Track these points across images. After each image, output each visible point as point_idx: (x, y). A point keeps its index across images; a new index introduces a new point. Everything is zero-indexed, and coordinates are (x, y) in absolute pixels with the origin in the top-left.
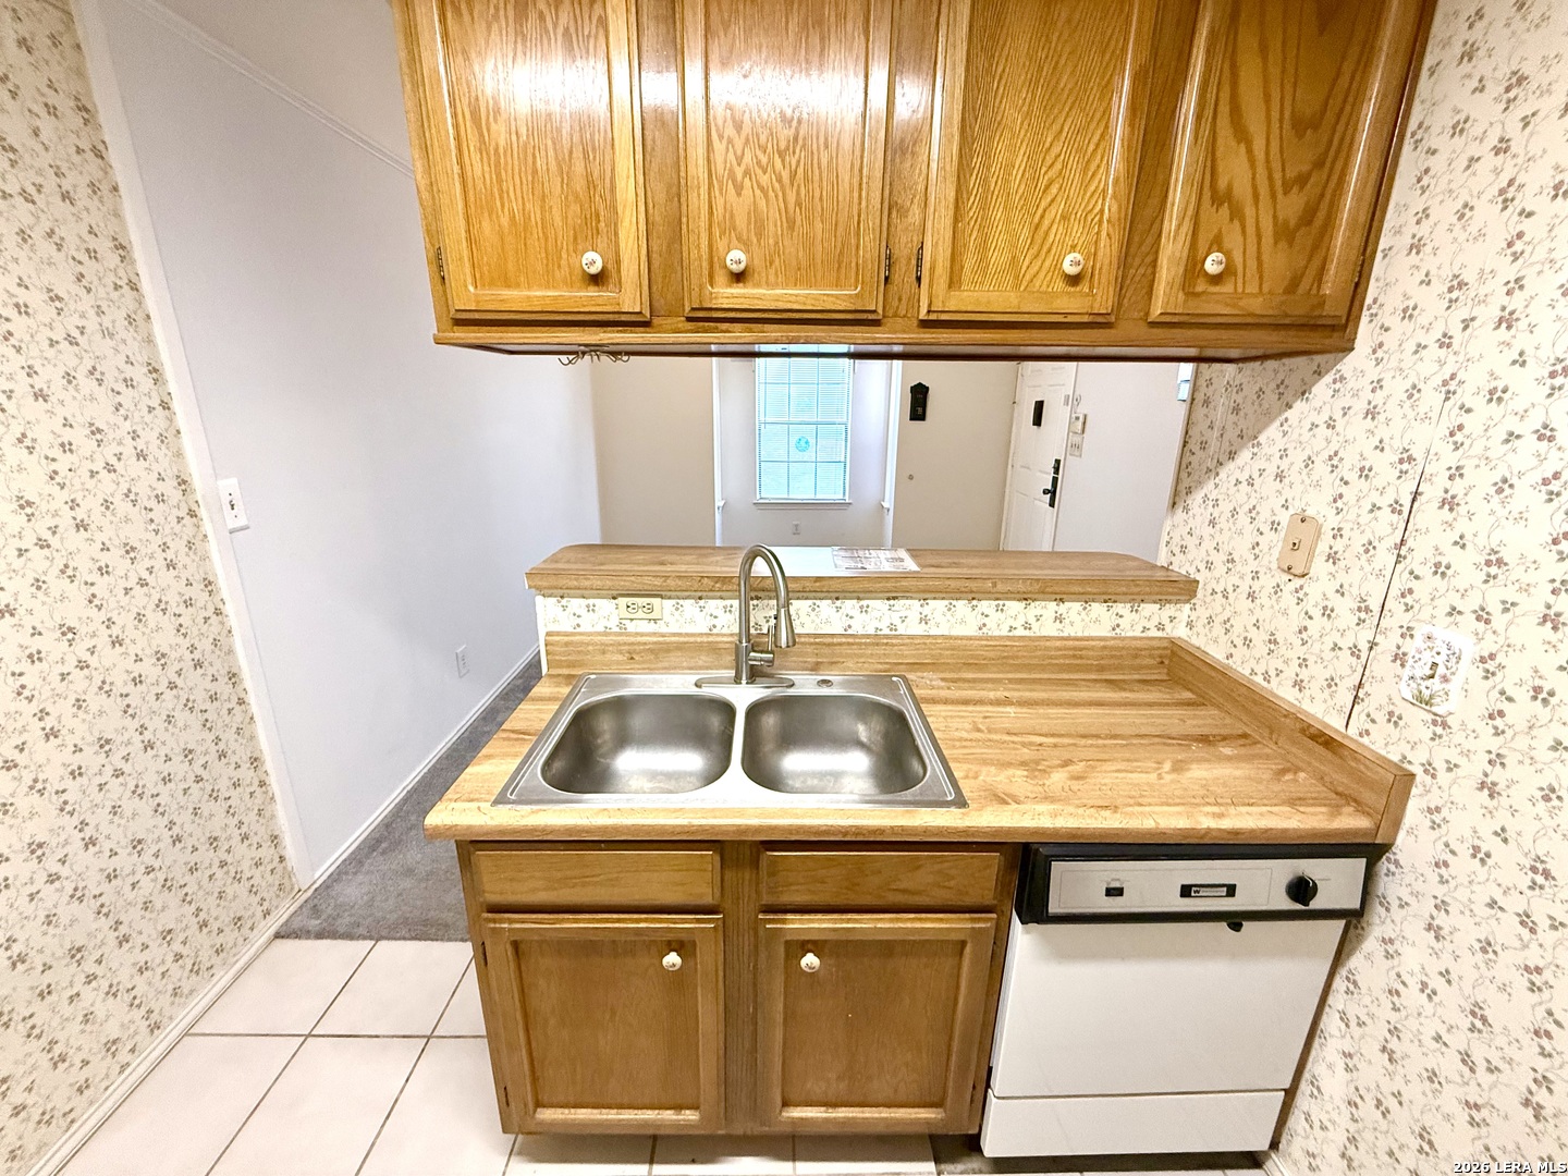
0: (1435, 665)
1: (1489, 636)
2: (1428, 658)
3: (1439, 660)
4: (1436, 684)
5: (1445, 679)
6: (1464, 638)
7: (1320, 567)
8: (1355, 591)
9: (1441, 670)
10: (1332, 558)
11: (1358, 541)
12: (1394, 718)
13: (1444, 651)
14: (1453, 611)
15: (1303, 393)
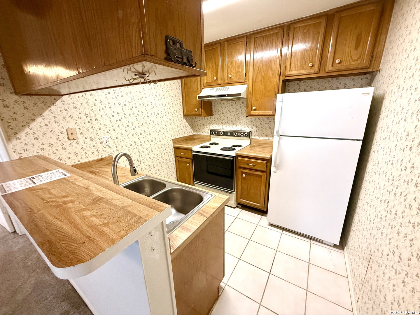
0: (106, 141)
1: (109, 134)
2: (105, 140)
3: (106, 140)
4: (107, 143)
5: (108, 142)
6: (107, 136)
7: (79, 136)
8: (89, 137)
9: (107, 141)
10: (81, 133)
11: (85, 129)
12: (104, 151)
13: (106, 139)
14: (104, 133)
15: (53, 104)
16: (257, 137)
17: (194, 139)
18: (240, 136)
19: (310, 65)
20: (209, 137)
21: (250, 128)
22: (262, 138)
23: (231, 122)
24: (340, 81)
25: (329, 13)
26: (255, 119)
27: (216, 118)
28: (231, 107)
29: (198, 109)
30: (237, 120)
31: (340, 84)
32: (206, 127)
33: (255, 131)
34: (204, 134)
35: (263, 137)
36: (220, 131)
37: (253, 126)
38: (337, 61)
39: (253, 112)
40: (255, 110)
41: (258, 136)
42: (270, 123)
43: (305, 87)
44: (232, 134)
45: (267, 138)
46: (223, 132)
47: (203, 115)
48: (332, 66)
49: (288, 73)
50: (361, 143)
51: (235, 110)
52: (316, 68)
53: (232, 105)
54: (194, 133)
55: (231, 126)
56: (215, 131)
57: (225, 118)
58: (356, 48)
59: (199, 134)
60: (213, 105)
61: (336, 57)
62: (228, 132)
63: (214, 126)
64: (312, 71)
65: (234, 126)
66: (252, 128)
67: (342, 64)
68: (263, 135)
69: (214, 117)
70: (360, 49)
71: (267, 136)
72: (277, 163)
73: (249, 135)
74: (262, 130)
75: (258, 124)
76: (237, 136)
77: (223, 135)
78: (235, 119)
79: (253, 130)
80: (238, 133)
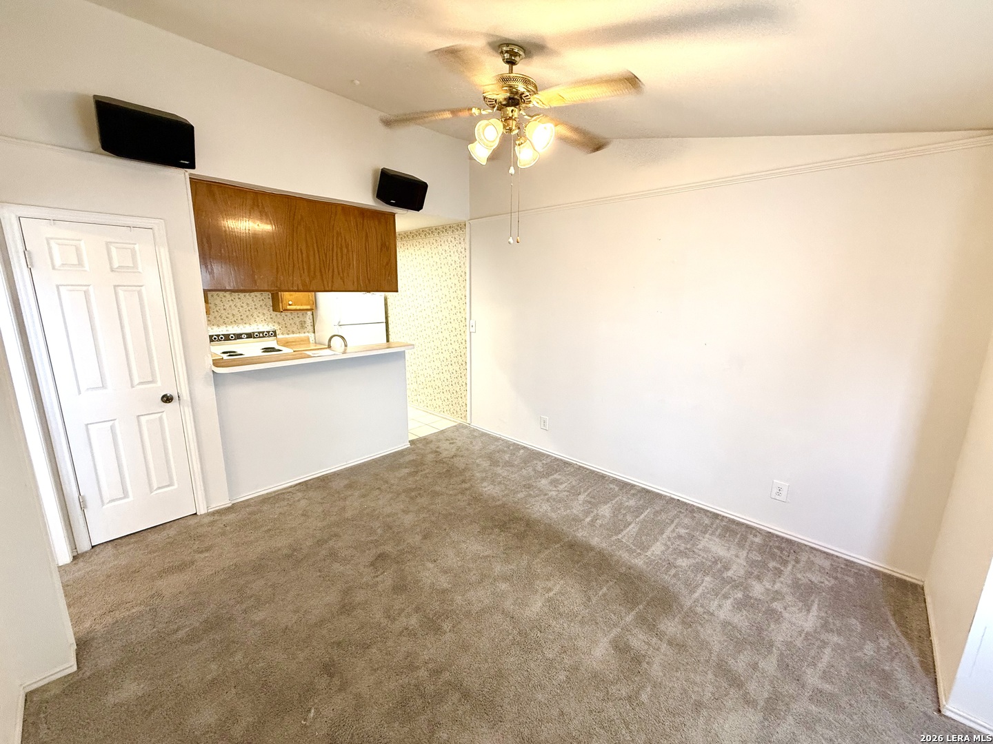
16: (282, 336)
18: (264, 337)
22: (287, 336)
23: (240, 321)
30: (250, 317)
35: (288, 334)
36: (229, 335)
39: (289, 307)
40: (292, 305)
44: (249, 335)
45: (295, 335)
46: (234, 334)
55: (241, 326)
62: (241, 335)
65: (247, 326)
68: (288, 332)
71: (293, 332)
73: (275, 333)
74: (286, 327)
76: (260, 337)
77: (235, 339)
78: (247, 316)
79: (276, 327)
80: (259, 333)
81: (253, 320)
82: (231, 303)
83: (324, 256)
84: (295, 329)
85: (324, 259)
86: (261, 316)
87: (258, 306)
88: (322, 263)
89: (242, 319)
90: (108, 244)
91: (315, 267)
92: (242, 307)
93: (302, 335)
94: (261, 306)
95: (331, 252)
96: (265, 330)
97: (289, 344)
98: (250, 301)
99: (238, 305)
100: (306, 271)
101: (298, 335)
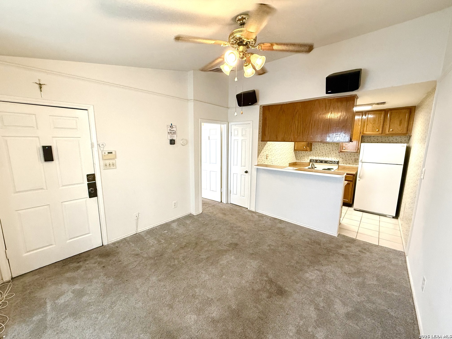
16: (342, 165)
17: (296, 164)
18: (332, 163)
19: (377, 130)
20: (308, 164)
21: (338, 159)
22: (346, 165)
23: (324, 155)
24: (393, 138)
25: (386, 110)
26: (342, 154)
27: (314, 153)
28: (325, 146)
29: (306, 147)
30: (329, 154)
31: (394, 139)
32: (306, 157)
33: (341, 161)
34: (304, 161)
36: (318, 160)
37: (340, 158)
38: (391, 130)
39: (343, 151)
40: (345, 149)
41: (343, 163)
42: (351, 157)
43: (374, 139)
44: (326, 162)
45: (350, 165)
46: (319, 160)
47: (308, 151)
48: (388, 132)
49: (365, 133)
50: (402, 166)
51: (328, 149)
52: (380, 132)
53: (326, 146)
54: (296, 161)
55: (325, 158)
56: (313, 160)
57: (321, 153)
58: (400, 125)
59: (300, 161)
60: (313, 145)
61: (390, 128)
62: (323, 161)
63: (312, 157)
64: (378, 133)
65: (327, 157)
66: (339, 159)
67: (393, 131)
68: (347, 163)
69: (314, 151)
70: (402, 126)
71: (349, 164)
72: (361, 175)
73: (338, 163)
75: (344, 157)
76: (330, 163)
77: (319, 163)
78: (328, 154)
79: (340, 160)
80: (330, 161)
81: (330, 155)
82: (322, 147)
83: (305, 125)
84: (350, 162)
85: (305, 127)
86: (334, 154)
87: (334, 149)
88: (304, 129)
89: (325, 155)
90: (242, 129)
91: (300, 131)
92: (327, 149)
93: (354, 166)
94: (335, 149)
95: (309, 124)
96: (333, 161)
97: (345, 169)
98: (331, 147)
99: (325, 148)
100: (296, 133)
101: (352, 165)
